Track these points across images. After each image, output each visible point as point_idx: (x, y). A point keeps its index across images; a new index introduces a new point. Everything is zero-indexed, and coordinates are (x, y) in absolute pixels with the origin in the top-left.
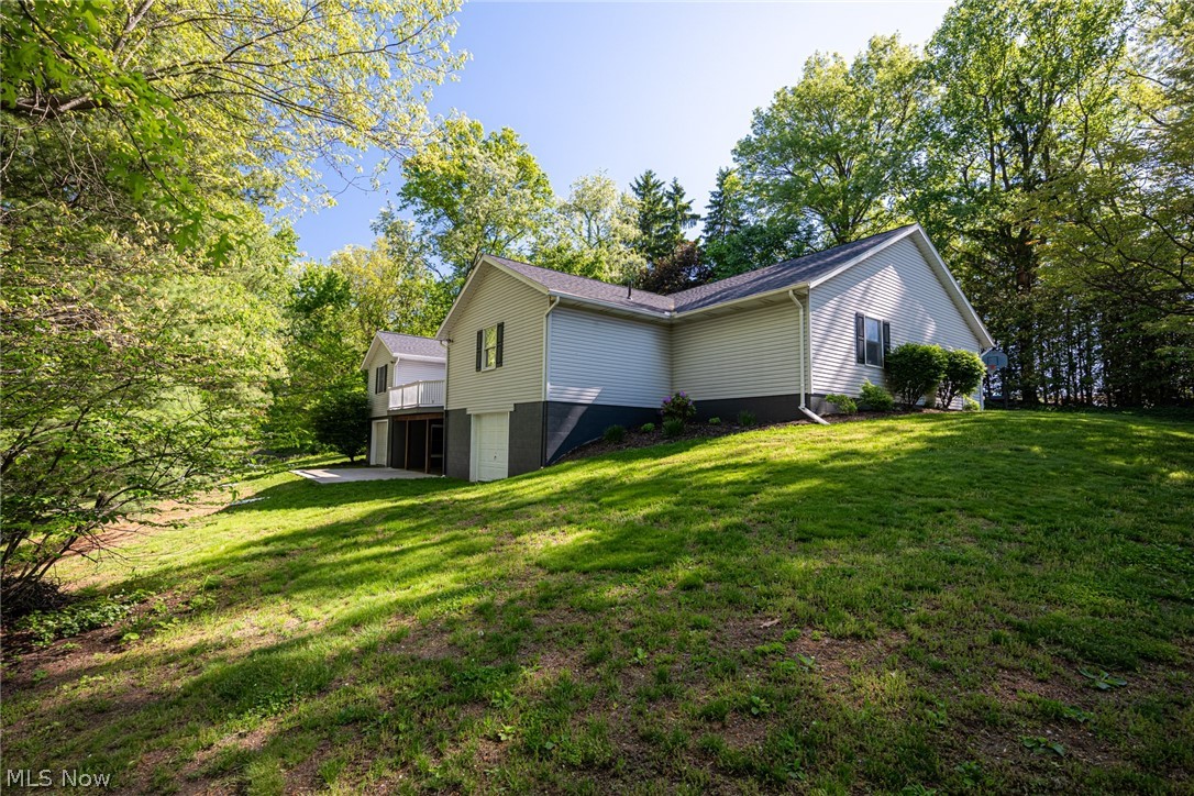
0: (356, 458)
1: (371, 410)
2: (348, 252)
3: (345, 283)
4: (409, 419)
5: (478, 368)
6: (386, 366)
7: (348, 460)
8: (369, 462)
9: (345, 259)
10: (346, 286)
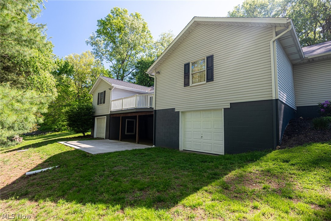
0: (86, 134)
1: (94, 112)
2: (72, 56)
3: (72, 66)
4: (122, 115)
5: (186, 84)
6: (105, 92)
7: (81, 135)
8: (93, 136)
9: (71, 58)
10: (72, 67)
